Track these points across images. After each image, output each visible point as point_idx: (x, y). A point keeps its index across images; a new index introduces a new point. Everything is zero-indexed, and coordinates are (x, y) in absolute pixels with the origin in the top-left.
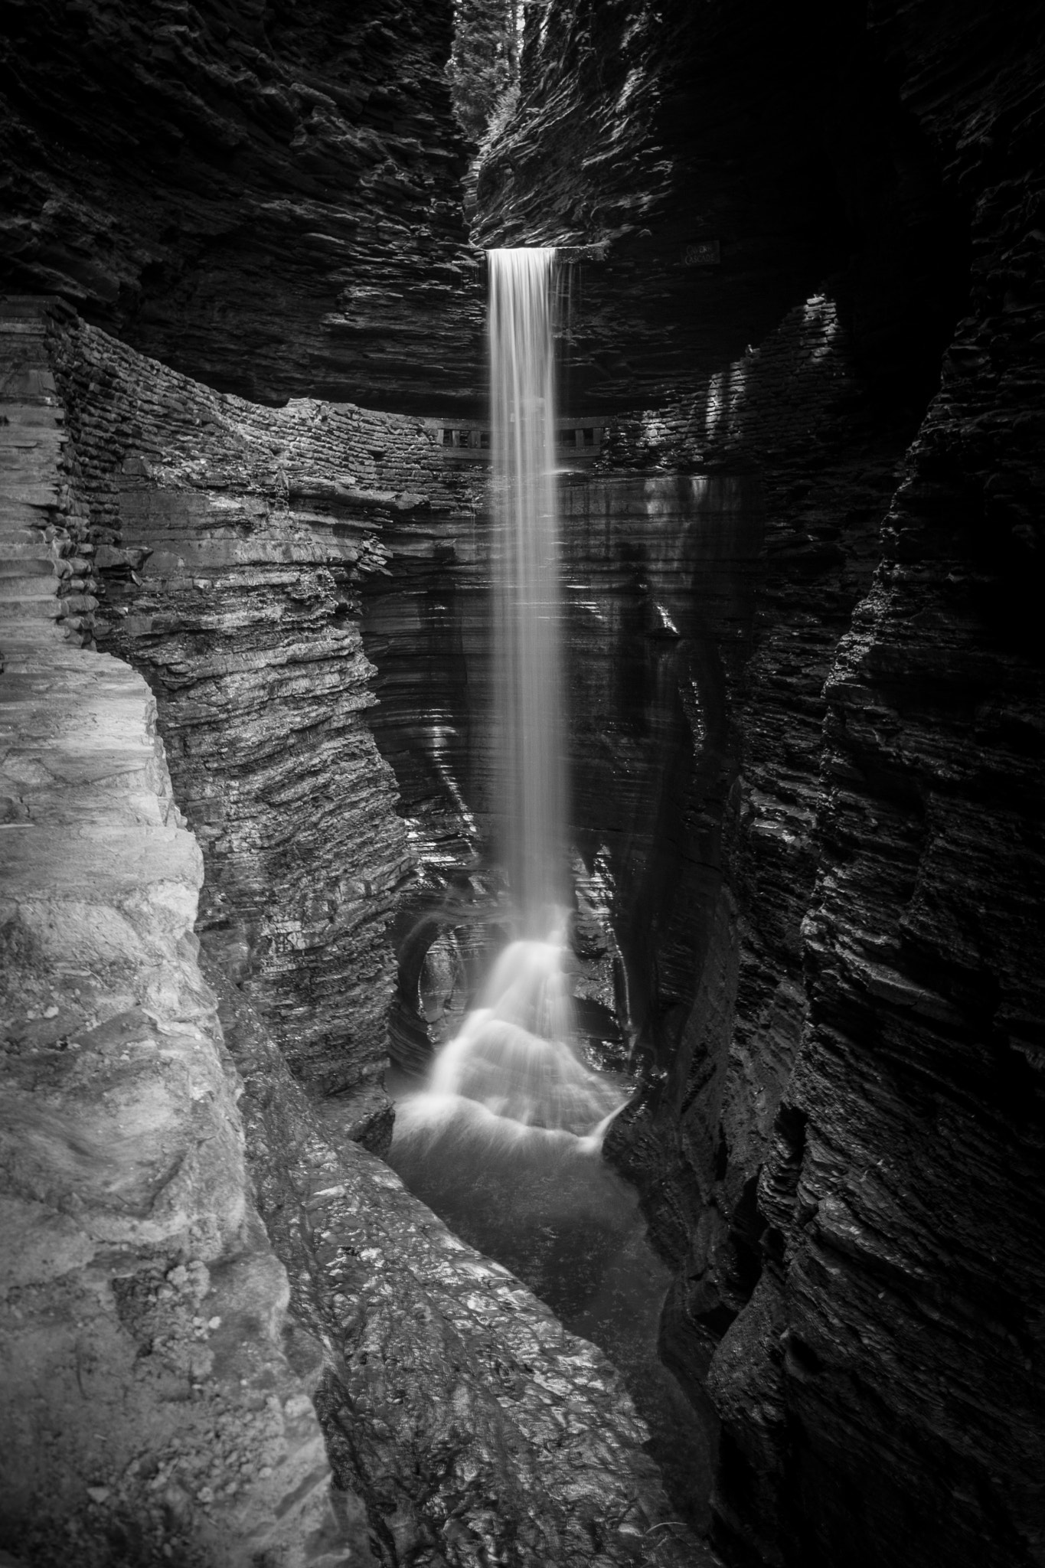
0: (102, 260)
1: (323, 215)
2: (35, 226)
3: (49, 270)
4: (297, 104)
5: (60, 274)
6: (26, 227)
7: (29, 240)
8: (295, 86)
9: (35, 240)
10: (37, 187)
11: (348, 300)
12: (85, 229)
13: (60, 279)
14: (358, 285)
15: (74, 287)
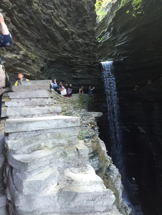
0: (33, 66)
1: (73, 56)
2: (18, 57)
3: (21, 69)
4: (71, 33)
5: (24, 70)
6: (16, 57)
7: (17, 61)
8: (70, 29)
9: (18, 61)
10: (18, 47)
11: (76, 73)
12: (30, 58)
13: (24, 71)
14: (78, 70)
15: (27, 73)
